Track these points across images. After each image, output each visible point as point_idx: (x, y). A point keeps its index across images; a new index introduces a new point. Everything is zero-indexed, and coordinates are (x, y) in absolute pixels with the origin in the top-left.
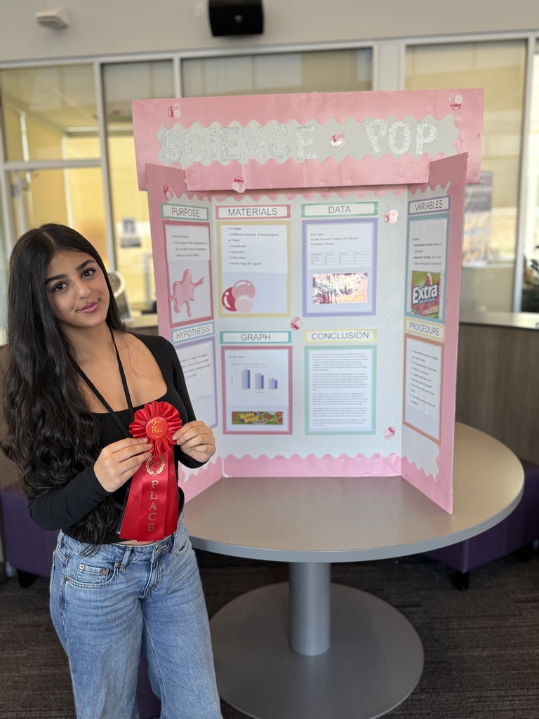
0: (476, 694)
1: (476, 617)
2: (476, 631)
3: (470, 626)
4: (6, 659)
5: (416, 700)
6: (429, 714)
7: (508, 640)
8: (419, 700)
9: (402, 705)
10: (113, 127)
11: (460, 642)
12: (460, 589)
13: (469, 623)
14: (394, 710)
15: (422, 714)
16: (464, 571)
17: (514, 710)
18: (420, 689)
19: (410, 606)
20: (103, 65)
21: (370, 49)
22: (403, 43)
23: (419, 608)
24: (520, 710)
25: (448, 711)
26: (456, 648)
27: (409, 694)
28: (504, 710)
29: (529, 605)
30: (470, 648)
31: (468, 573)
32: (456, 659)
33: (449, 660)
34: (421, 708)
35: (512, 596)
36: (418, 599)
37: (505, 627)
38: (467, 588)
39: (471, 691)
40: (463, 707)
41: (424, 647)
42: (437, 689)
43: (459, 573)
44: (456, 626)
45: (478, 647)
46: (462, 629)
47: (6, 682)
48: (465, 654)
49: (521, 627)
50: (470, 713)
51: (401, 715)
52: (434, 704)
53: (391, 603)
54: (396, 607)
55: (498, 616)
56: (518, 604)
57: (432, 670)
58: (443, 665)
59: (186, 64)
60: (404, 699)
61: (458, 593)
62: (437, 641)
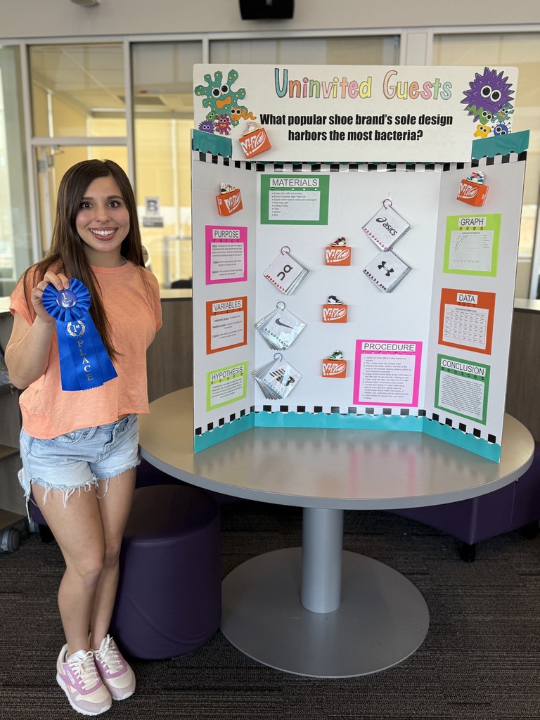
0: (479, 653)
1: (481, 586)
2: (480, 599)
3: (475, 594)
4: (30, 604)
5: (420, 657)
6: (433, 669)
7: (511, 607)
8: (424, 656)
9: (408, 660)
10: (140, 108)
11: (464, 607)
12: (467, 561)
13: (474, 591)
14: (400, 664)
15: (426, 669)
16: (471, 543)
17: (514, 669)
18: (426, 646)
19: (417, 574)
20: (132, 44)
21: (399, 36)
22: (431, 32)
23: (426, 576)
24: (520, 669)
25: (451, 667)
26: (460, 613)
27: (414, 651)
28: (506, 669)
29: (533, 577)
30: (475, 613)
31: (474, 545)
32: (460, 623)
33: (453, 623)
34: (425, 664)
35: (517, 569)
36: (425, 568)
37: (508, 596)
38: (473, 560)
39: (474, 651)
40: (466, 664)
41: (430, 611)
42: (442, 647)
43: (466, 545)
44: (461, 594)
45: (482, 613)
46: (466, 596)
47: (31, 624)
48: (469, 618)
49: (525, 596)
50: (472, 670)
51: (406, 669)
52: (438, 660)
53: (398, 570)
54: (404, 574)
55: (502, 586)
56: (522, 577)
57: (437, 631)
58: (449, 627)
59: (213, 45)
60: (409, 655)
61: (465, 564)
62: (442, 606)
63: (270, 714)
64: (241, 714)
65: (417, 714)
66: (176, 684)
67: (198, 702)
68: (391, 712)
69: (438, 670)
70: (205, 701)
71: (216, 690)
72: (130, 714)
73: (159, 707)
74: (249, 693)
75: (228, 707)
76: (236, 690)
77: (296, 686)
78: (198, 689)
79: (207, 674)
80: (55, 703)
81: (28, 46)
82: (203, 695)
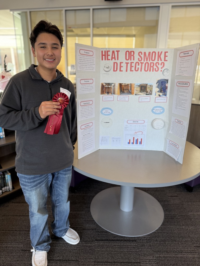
1: (196, 201)
2: (197, 206)
3: (195, 204)
5: (181, 228)
6: (186, 233)
8: (182, 228)
10: (69, 33)
11: (193, 209)
13: (194, 203)
15: (184, 233)
19: (174, 197)
20: (66, 10)
21: (159, 7)
22: (171, 5)
23: (177, 198)
26: (192, 211)
30: (196, 212)
31: (193, 187)
32: (192, 215)
33: (190, 215)
34: (183, 231)
36: (176, 195)
38: (192, 191)
39: (199, 226)
40: (198, 231)
42: (188, 225)
43: (190, 187)
44: (190, 204)
46: (192, 205)
48: (195, 214)
51: (177, 233)
52: (188, 230)
57: (185, 218)
59: (95, 11)
61: (189, 193)
62: (185, 209)
63: (134, 250)
64: (124, 250)
65: (184, 250)
66: (100, 238)
67: (108, 245)
68: (175, 249)
69: (188, 234)
70: (111, 245)
71: (114, 241)
72: (86, 250)
73: (96, 247)
74: (125, 242)
75: (119, 247)
76: (121, 241)
77: (141, 240)
78: (107, 240)
79: (110, 235)
80: (60, 245)
81: (30, 12)
82: (110, 243)
